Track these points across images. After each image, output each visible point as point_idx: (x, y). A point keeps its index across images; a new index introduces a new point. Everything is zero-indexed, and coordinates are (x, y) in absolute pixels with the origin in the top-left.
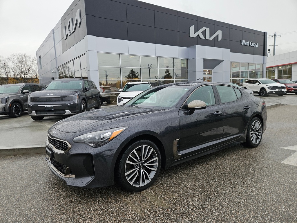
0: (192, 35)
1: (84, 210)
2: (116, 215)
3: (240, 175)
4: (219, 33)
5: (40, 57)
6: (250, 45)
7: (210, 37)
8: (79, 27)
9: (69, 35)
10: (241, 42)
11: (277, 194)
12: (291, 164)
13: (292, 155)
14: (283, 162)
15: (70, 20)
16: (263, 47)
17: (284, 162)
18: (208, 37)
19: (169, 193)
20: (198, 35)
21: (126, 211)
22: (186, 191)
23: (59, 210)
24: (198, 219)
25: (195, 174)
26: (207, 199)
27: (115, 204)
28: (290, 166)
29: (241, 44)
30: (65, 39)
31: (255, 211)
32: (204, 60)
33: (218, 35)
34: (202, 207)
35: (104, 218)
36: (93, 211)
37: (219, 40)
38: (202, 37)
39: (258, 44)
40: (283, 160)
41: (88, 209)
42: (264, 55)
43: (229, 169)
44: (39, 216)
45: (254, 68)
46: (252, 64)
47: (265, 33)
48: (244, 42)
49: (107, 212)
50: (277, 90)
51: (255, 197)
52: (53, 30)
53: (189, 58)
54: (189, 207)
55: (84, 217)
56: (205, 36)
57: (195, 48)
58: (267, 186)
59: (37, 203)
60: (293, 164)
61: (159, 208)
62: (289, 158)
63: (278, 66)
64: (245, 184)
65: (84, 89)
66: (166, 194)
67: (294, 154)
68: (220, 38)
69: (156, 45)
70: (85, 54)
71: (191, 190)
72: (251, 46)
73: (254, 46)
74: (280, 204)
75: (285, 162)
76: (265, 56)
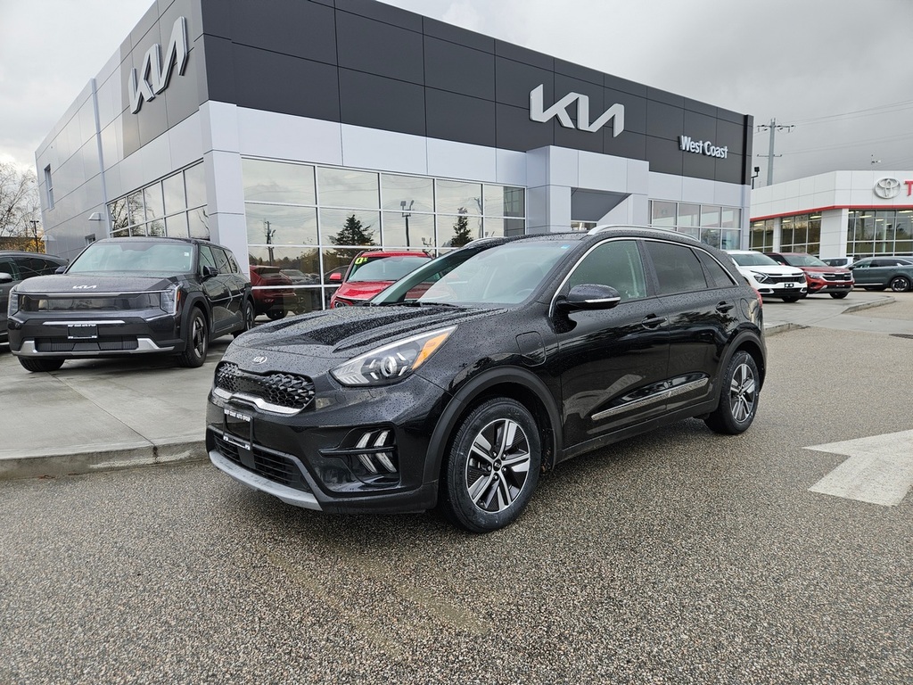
0: (539, 114)
1: (211, 651)
2: (320, 664)
3: (694, 527)
4: (617, 111)
5: (48, 170)
6: (704, 153)
7: (590, 123)
8: (183, 73)
9: (146, 99)
10: (679, 142)
11: (805, 580)
12: (838, 495)
13: (838, 469)
14: (813, 489)
15: (153, 52)
16: (740, 158)
17: (816, 488)
18: (583, 124)
19: (484, 589)
20: (556, 116)
21: (352, 650)
22: (538, 582)
23: (128, 654)
24: (581, 664)
25: (562, 529)
26: (602, 603)
27: (316, 627)
28: (835, 499)
29: (680, 149)
30: (136, 113)
31: (750, 633)
32: (574, 191)
33: (613, 117)
34: (591, 627)
35: (282, 674)
36: (244, 653)
37: (616, 134)
38: (567, 121)
39: (726, 150)
40: (812, 484)
41: (227, 649)
42: (743, 182)
43: (662, 512)
44: (56, 677)
45: (716, 221)
46: (710, 209)
47: (746, 117)
48: (687, 142)
49: (290, 653)
50: (780, 285)
51: (745, 592)
52: (94, 81)
53: (529, 186)
54: (549, 627)
55: (213, 675)
56: (575, 119)
57: (547, 154)
58: (774, 557)
59: (50, 636)
60: (842, 495)
61: (458, 635)
62: (829, 476)
63: (782, 217)
64: (713, 552)
65: (198, 274)
66: (477, 591)
67: (843, 465)
68: (619, 128)
69: (430, 139)
70: (200, 161)
71: (553, 576)
72: (709, 154)
73: (715, 156)
74: (818, 608)
75: (821, 487)
76: (746, 186)
